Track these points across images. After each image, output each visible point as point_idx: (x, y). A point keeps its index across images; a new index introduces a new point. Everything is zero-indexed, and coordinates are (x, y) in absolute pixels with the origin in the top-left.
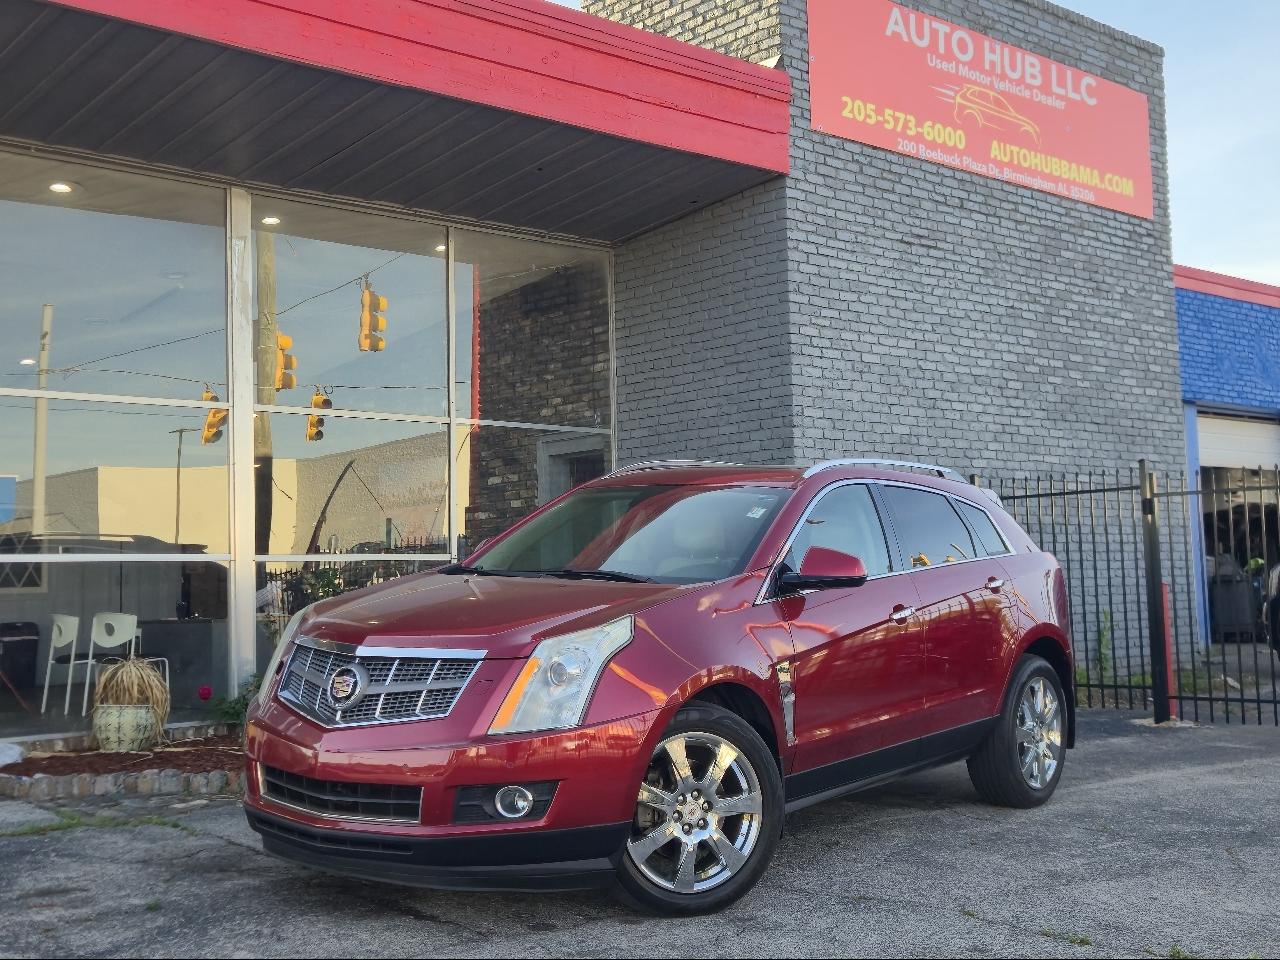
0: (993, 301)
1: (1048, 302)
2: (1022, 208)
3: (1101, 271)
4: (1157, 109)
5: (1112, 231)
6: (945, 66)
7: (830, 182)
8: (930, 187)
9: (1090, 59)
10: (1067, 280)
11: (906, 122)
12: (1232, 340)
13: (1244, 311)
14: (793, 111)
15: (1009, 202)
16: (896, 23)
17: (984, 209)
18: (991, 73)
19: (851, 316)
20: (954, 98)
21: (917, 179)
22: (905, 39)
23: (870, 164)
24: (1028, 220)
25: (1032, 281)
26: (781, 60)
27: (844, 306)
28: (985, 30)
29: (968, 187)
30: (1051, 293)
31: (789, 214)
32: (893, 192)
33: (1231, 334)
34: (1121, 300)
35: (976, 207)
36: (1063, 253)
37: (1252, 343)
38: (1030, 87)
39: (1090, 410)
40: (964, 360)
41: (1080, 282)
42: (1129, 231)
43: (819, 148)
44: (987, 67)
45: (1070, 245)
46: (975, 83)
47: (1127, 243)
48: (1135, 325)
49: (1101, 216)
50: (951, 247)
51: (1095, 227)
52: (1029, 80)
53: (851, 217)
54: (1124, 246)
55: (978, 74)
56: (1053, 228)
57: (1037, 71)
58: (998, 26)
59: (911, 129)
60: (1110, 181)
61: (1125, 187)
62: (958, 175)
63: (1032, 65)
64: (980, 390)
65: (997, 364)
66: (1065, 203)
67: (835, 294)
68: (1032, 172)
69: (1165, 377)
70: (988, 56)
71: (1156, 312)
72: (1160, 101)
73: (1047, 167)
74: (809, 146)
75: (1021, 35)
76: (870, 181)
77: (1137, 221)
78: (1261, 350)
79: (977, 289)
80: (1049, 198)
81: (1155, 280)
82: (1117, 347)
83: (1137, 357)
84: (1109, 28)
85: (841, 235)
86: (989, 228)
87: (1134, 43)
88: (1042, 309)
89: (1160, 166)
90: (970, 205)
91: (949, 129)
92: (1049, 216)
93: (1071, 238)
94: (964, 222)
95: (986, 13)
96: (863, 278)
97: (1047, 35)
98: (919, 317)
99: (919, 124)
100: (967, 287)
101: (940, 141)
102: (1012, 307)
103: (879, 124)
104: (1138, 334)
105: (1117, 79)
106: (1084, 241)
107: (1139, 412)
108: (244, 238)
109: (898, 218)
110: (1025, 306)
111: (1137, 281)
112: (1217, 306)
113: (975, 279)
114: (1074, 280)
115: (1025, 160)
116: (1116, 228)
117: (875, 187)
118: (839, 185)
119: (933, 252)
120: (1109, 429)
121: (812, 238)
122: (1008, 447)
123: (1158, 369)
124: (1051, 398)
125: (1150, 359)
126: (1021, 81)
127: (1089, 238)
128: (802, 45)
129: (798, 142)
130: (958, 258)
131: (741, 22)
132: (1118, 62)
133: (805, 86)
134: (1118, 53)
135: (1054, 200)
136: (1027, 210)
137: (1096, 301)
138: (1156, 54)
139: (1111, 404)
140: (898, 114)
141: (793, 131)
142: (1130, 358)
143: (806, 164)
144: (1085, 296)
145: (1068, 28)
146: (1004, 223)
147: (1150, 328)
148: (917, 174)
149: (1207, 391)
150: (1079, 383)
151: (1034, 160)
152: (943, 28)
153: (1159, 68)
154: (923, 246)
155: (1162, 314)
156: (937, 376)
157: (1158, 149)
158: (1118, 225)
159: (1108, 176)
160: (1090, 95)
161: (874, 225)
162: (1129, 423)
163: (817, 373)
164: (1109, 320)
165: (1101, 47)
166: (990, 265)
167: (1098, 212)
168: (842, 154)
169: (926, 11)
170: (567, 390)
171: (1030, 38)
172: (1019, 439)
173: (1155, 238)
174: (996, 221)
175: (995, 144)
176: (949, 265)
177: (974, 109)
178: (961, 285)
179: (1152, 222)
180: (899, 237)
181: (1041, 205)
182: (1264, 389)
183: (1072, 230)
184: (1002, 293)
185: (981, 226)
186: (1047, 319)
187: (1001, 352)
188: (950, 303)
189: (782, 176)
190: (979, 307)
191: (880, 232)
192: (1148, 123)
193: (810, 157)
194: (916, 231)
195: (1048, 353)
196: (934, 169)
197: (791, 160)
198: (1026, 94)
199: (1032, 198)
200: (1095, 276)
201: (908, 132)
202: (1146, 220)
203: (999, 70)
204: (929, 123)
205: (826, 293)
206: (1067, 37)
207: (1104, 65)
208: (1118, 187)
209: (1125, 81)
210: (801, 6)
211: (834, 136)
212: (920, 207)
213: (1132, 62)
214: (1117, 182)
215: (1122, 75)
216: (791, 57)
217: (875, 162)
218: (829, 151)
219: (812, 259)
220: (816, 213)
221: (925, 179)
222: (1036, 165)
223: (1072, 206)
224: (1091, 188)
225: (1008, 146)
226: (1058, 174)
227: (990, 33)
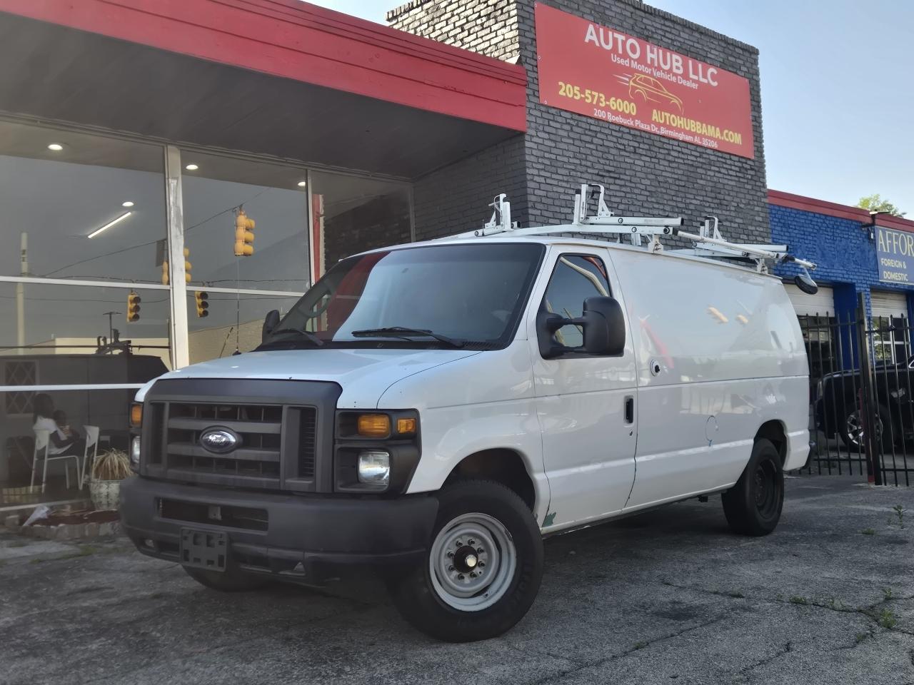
0: (657, 212)
1: (690, 212)
2: (672, 153)
3: (722, 192)
4: (755, 88)
5: (729, 167)
6: (622, 62)
7: (553, 137)
8: (615, 140)
9: (713, 57)
10: (701, 198)
11: (599, 98)
12: (803, 237)
13: (810, 218)
14: (528, 91)
15: (664, 149)
16: (591, 34)
17: (649, 154)
18: (651, 66)
20: (628, 82)
21: (607, 135)
22: (597, 44)
23: (577, 126)
24: (676, 160)
25: (679, 199)
26: (520, 59)
28: (647, 38)
29: (638, 139)
30: (692, 207)
31: (527, 158)
32: (592, 143)
33: (802, 233)
34: (735, 211)
35: (644, 153)
36: (699, 181)
37: (815, 239)
38: (676, 75)
41: (710, 200)
42: (739, 167)
43: (545, 115)
44: (649, 62)
45: (703, 176)
46: (641, 72)
47: (738, 174)
48: (744, 227)
49: (722, 157)
50: (628, 178)
51: (718, 164)
52: (675, 70)
53: (566, 159)
54: (737, 176)
55: (643, 66)
56: (692, 165)
57: (679, 64)
58: (655, 36)
59: (602, 102)
60: (727, 134)
61: (737, 138)
62: (632, 132)
63: (677, 61)
66: (699, 149)
68: (679, 130)
70: (649, 55)
71: (757, 218)
72: (757, 83)
73: (687, 126)
74: (539, 114)
75: (670, 41)
76: (577, 136)
77: (744, 160)
78: (820, 243)
79: (645, 205)
80: (689, 146)
81: (756, 198)
84: (724, 36)
85: (560, 171)
86: (652, 166)
87: (740, 46)
88: (686, 217)
89: (758, 125)
90: (640, 151)
91: (626, 102)
92: (690, 158)
93: (704, 172)
94: (637, 162)
95: (648, 27)
97: (686, 41)
99: (607, 99)
100: (640, 203)
101: (620, 110)
103: (582, 100)
104: (746, 232)
105: (730, 69)
106: (712, 174)
108: (177, 178)
109: (595, 159)
111: (745, 198)
112: (792, 215)
113: (645, 198)
114: (706, 199)
115: (674, 122)
116: (731, 165)
117: (581, 140)
118: (559, 139)
119: (618, 182)
121: (542, 173)
126: (670, 71)
127: (714, 171)
128: (533, 49)
129: (532, 112)
130: (633, 185)
131: (494, 34)
132: (730, 58)
133: (535, 75)
134: (730, 52)
135: (693, 148)
136: (676, 154)
137: (720, 212)
138: (754, 53)
140: (594, 93)
141: (529, 105)
143: (537, 125)
144: (713, 208)
145: (699, 37)
146: (662, 162)
147: (753, 228)
148: (607, 131)
149: (787, 269)
151: (679, 122)
152: (621, 38)
153: (756, 62)
154: (611, 177)
155: (760, 219)
157: (756, 114)
158: (732, 162)
159: (726, 131)
160: (714, 81)
161: (581, 165)
164: (728, 224)
165: (720, 49)
166: (653, 189)
167: (720, 154)
168: (559, 119)
169: (610, 26)
171: (675, 43)
173: (755, 171)
174: (656, 161)
175: (655, 111)
176: (628, 190)
177: (641, 90)
178: (636, 202)
179: (753, 161)
180: (596, 172)
181: (685, 151)
182: (823, 268)
183: (704, 166)
184: (661, 207)
185: (647, 164)
186: (689, 223)
189: (522, 134)
191: (584, 169)
192: (749, 97)
193: (540, 121)
194: (606, 168)
196: (617, 128)
197: (528, 123)
198: (674, 79)
199: (679, 146)
200: (718, 196)
201: (601, 104)
202: (750, 159)
203: (656, 65)
204: (613, 99)
205: (552, 208)
206: (698, 43)
207: (722, 60)
208: (732, 138)
209: (735, 70)
210: (531, 24)
211: (554, 108)
212: (609, 153)
213: (739, 58)
214: (731, 135)
215: (733, 67)
216: (526, 57)
217: (580, 124)
218: (551, 117)
219: (543, 187)
220: (544, 157)
221: (611, 135)
222: (681, 125)
223: (704, 151)
224: (715, 140)
225: (663, 113)
226: (694, 131)
227: (650, 40)
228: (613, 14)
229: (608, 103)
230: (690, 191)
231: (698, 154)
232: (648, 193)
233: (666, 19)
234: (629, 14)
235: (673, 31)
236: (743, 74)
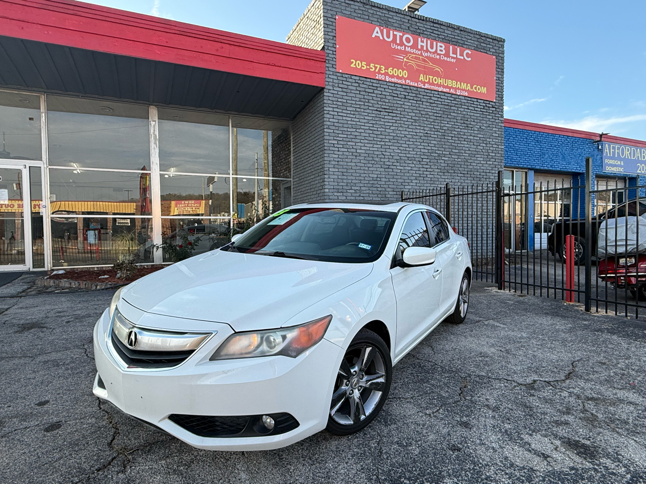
0: (418, 131)
1: (443, 131)
2: (433, 98)
3: (469, 120)
4: (500, 61)
5: (476, 106)
6: (399, 47)
7: (344, 90)
8: (391, 91)
9: (469, 44)
10: (453, 123)
11: (380, 68)
12: (550, 148)
14: (327, 65)
15: (427, 96)
16: (377, 33)
18: (419, 50)
19: (352, 137)
20: (403, 59)
21: (385, 89)
22: (381, 38)
23: (363, 83)
24: (436, 102)
25: (437, 124)
26: (323, 47)
27: (349, 133)
28: (419, 34)
29: (408, 91)
30: (445, 128)
31: (325, 101)
32: (373, 93)
34: (478, 130)
35: (412, 98)
36: (452, 114)
37: (559, 149)
38: (440, 55)
39: (460, 169)
40: (402, 152)
41: (459, 124)
42: (484, 106)
43: (340, 78)
44: (419, 47)
45: (455, 111)
46: (413, 53)
47: (482, 110)
48: (484, 139)
49: (471, 101)
50: (399, 112)
51: (467, 104)
52: (439, 52)
53: (354, 102)
54: (481, 111)
55: (415, 50)
56: (448, 105)
57: (443, 49)
58: (425, 33)
59: (382, 71)
60: (476, 88)
61: (484, 90)
62: (404, 87)
63: (441, 47)
64: (410, 162)
65: (418, 153)
66: (453, 96)
67: (346, 129)
68: (438, 85)
69: (497, 158)
70: (420, 44)
71: (494, 135)
72: (503, 59)
73: (445, 83)
74: (336, 78)
75: (436, 36)
76: (363, 89)
77: (488, 102)
78: (562, 151)
79: (410, 127)
80: (446, 94)
81: (495, 123)
82: (475, 147)
83: (483, 150)
84: (479, 32)
85: (348, 108)
86: (417, 105)
87: (490, 37)
88: (440, 134)
89: (500, 82)
90: (409, 97)
91: (400, 70)
92: (446, 101)
93: (456, 109)
94: (405, 103)
95: (420, 28)
96: (358, 123)
97: (449, 35)
98: (384, 137)
99: (386, 69)
100: (406, 126)
101: (396, 75)
102: (426, 133)
103: (368, 69)
104: (485, 142)
105: (482, 51)
106: (462, 110)
107: (483, 169)
108: (155, 121)
109: (375, 102)
110: (433, 133)
111: (486, 123)
112: (544, 136)
113: (410, 123)
114: (455, 123)
115: (435, 81)
116: (477, 105)
117: (365, 92)
118: (349, 91)
119: (390, 114)
120: (469, 176)
121: (335, 110)
122: (422, 182)
123: (494, 155)
124: (442, 165)
125: (489, 151)
126: (435, 53)
127: (465, 108)
128: (333, 42)
129: (330, 76)
130: (403, 116)
131: (316, 37)
132: (482, 44)
133: (334, 56)
134: (483, 41)
135: (449, 95)
136: (436, 99)
137: (466, 131)
138: (501, 41)
139: (471, 167)
140: (376, 65)
141: (328, 72)
142: (481, 151)
143: (334, 84)
144: (461, 129)
145: (459, 32)
146: (425, 103)
147: (491, 140)
148: (385, 87)
149: (537, 165)
150: (456, 160)
151: (440, 81)
152: (398, 34)
153: (503, 46)
154: (386, 112)
155: (497, 135)
156: (391, 157)
157: (500, 76)
158: (478, 104)
159: (475, 86)
160: (468, 58)
161: (364, 105)
162: (479, 173)
163: (336, 156)
164: (472, 138)
165: (476, 39)
166: (417, 118)
167: (470, 99)
168: (350, 80)
169: (392, 28)
170: (285, 168)
171: (440, 37)
172: (427, 179)
174: (421, 103)
175: (422, 75)
176: (398, 119)
177: (412, 63)
178: (403, 126)
179: (495, 102)
180: (376, 109)
181: (442, 97)
182: (563, 164)
183: (456, 106)
184: (422, 128)
185: (413, 105)
186: (443, 137)
187: (420, 149)
188: (398, 132)
189: (324, 88)
190: (410, 133)
191: (367, 107)
192: (495, 66)
193: (335, 81)
194: (383, 107)
195: (443, 149)
197: (327, 83)
198: (438, 57)
199: (438, 94)
200: (465, 122)
201: (381, 72)
202: (492, 102)
203: (425, 49)
204: (391, 68)
205: (342, 129)
206: (458, 36)
207: (476, 46)
208: (479, 90)
209: (485, 51)
210: (334, 28)
211: (347, 74)
212: (386, 98)
213: (489, 44)
214: (479, 88)
215: (484, 49)
216: (328, 46)
217: (365, 83)
218: (345, 79)
219: (335, 117)
220: (338, 101)
221: (388, 88)
222: (441, 83)
223: (457, 97)
224: (466, 91)
225: (428, 76)
226: (451, 86)
227: (421, 35)
228: (395, 21)
229: (386, 71)
230: (444, 119)
231: (453, 99)
232: (413, 121)
233: (435, 23)
234: (407, 21)
235: (439, 30)
236: (491, 53)
